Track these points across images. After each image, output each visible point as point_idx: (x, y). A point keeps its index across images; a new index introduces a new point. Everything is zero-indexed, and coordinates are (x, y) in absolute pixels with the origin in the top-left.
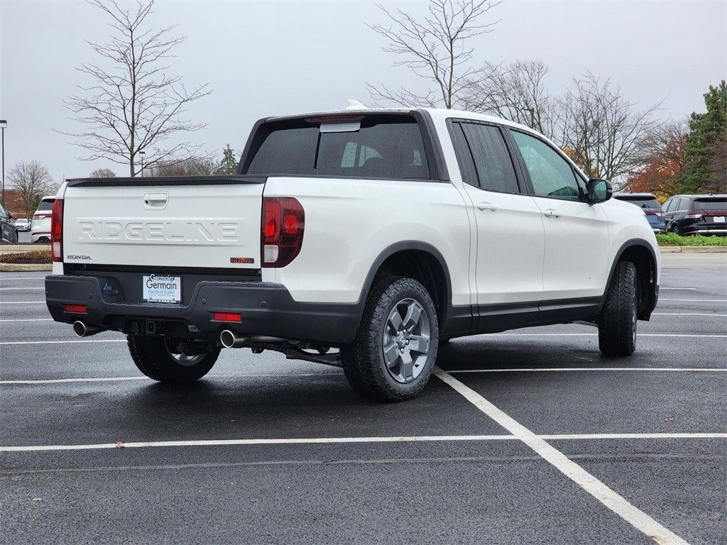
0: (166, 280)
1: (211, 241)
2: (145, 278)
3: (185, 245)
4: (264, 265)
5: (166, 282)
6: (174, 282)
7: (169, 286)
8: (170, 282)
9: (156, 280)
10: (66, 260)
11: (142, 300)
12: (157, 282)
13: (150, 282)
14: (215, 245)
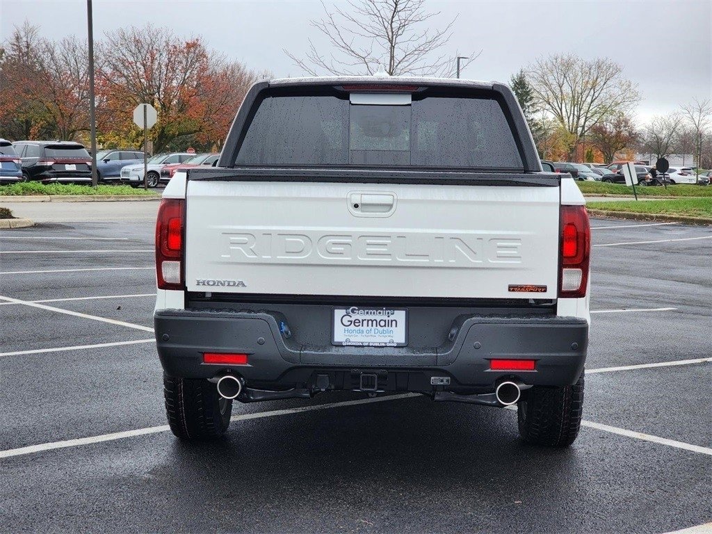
0: (379, 315)
1: (478, 262)
2: (339, 313)
3: (431, 268)
4: (562, 294)
5: (378, 318)
6: (392, 317)
7: (382, 323)
8: (385, 318)
9: (360, 315)
11: (331, 343)
12: (361, 317)
13: (347, 318)
14: (483, 268)
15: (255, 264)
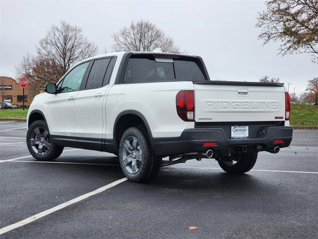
0: (242, 128)
1: (268, 110)
2: (232, 127)
3: (258, 112)
4: (286, 119)
5: (242, 129)
6: (245, 128)
8: (243, 129)
9: (238, 128)
10: (197, 120)
11: (230, 137)
12: (238, 129)
13: (234, 129)
14: (270, 112)
15: (216, 112)
